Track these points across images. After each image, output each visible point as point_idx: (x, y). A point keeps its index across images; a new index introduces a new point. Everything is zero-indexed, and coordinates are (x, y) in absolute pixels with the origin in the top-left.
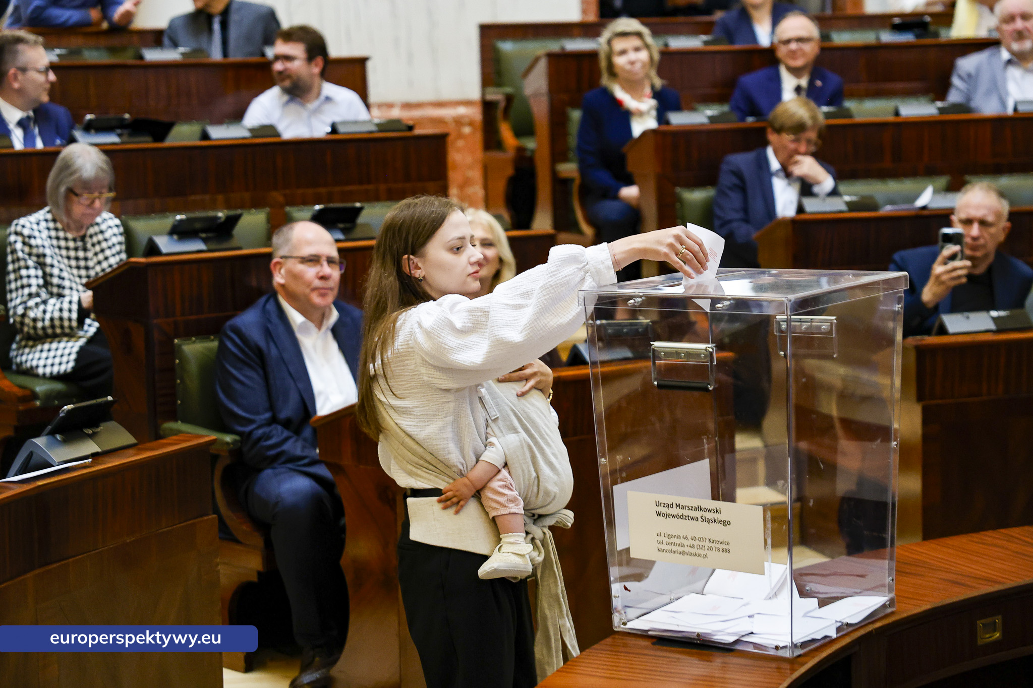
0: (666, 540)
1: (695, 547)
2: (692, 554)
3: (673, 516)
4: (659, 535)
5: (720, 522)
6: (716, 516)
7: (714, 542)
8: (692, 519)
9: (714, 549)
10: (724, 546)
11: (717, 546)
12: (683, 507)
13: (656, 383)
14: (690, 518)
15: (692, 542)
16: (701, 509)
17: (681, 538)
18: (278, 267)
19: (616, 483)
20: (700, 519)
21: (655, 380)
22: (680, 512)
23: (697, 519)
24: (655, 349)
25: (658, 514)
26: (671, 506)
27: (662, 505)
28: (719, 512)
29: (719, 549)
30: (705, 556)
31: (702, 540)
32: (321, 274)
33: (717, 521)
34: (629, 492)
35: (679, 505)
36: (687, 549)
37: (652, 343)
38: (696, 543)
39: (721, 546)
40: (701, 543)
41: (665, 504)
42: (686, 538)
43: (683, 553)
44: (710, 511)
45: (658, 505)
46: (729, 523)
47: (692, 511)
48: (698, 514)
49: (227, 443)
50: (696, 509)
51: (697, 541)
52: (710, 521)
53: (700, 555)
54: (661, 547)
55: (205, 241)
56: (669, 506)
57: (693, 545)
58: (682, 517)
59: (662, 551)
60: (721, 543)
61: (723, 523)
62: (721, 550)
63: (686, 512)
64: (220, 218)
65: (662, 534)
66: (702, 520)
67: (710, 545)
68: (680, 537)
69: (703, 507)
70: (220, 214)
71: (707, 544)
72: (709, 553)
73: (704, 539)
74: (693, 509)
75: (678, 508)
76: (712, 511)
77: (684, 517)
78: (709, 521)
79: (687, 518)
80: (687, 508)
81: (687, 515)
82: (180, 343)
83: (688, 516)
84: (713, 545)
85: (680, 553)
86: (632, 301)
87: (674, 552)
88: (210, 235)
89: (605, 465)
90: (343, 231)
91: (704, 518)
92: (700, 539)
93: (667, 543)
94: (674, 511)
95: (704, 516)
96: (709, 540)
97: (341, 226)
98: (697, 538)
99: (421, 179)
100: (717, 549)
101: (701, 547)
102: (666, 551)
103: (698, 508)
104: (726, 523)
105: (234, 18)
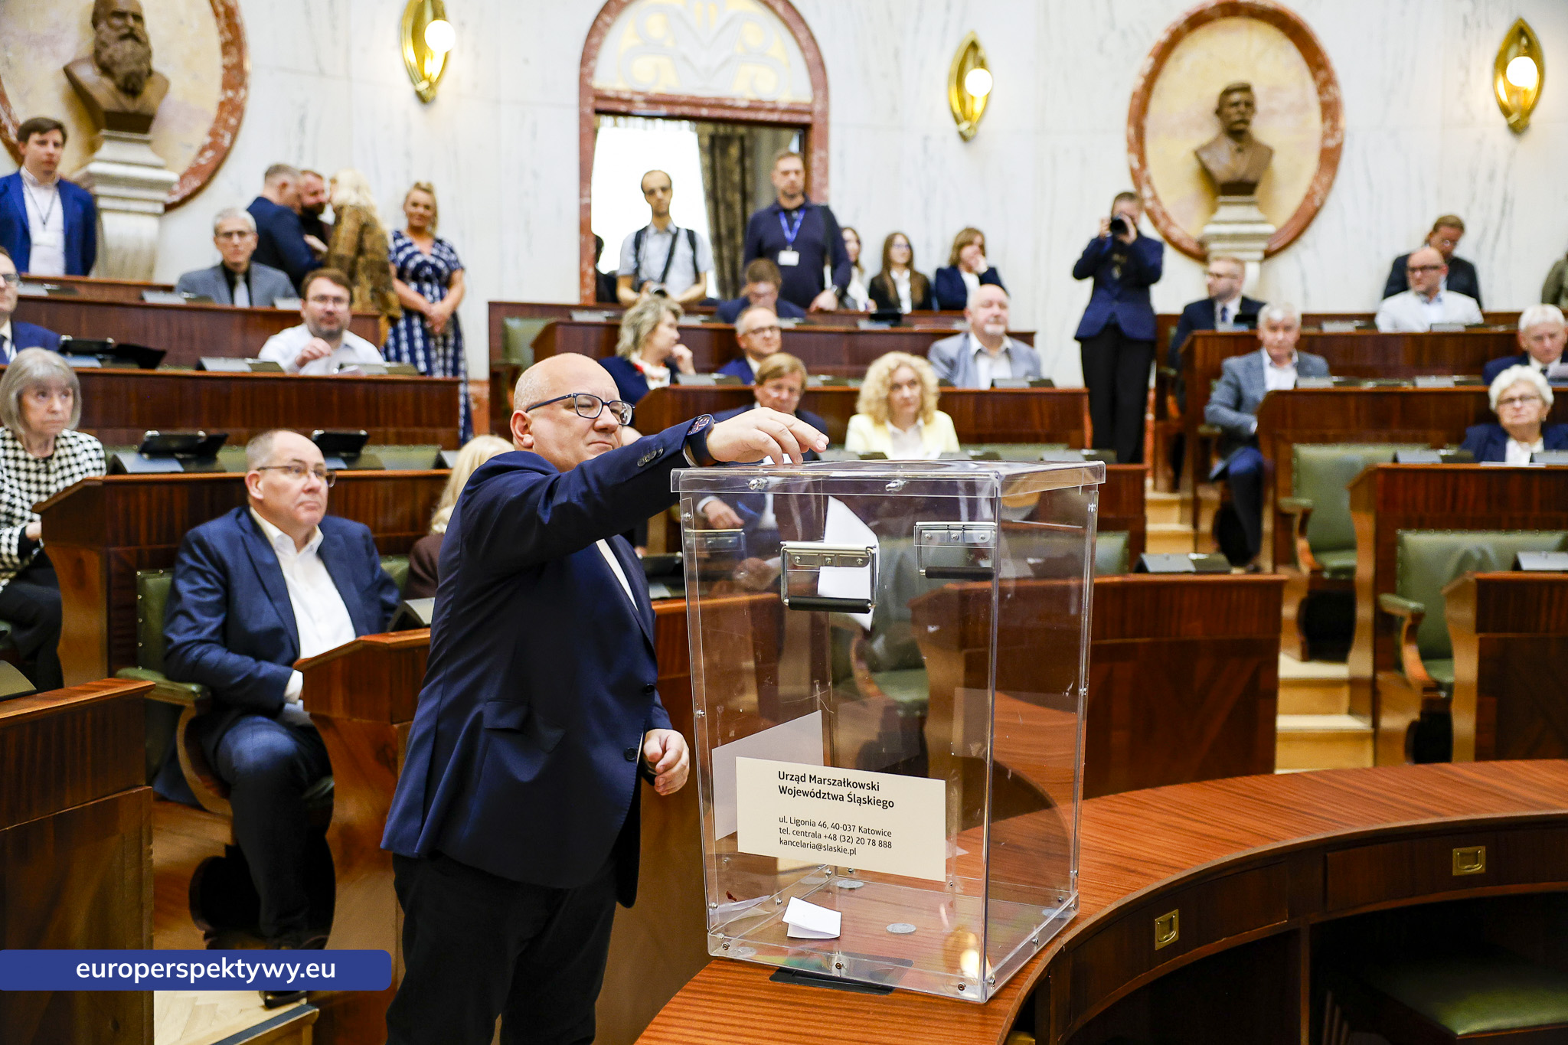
0: (793, 827)
1: (838, 837)
2: (831, 849)
3: (806, 794)
4: (782, 820)
5: (878, 802)
6: (872, 794)
7: (866, 831)
8: (835, 797)
9: (867, 841)
10: (883, 838)
11: (872, 837)
12: (821, 781)
13: (787, 601)
14: (830, 797)
15: (833, 831)
16: (848, 784)
17: (817, 824)
18: (254, 481)
19: (714, 745)
20: (846, 799)
21: (786, 597)
22: (816, 787)
23: (842, 799)
24: (788, 551)
25: (783, 790)
26: (803, 779)
27: (789, 777)
28: (876, 787)
29: (874, 842)
30: (853, 852)
31: (848, 829)
32: (308, 487)
33: (872, 801)
34: (739, 759)
35: (815, 777)
36: (824, 842)
37: (781, 543)
38: (839, 832)
39: (877, 838)
40: (846, 833)
41: (793, 776)
42: (823, 825)
43: (819, 847)
44: (862, 786)
45: (782, 777)
46: (891, 804)
47: (834, 786)
48: (844, 791)
49: (193, 692)
50: (840, 784)
51: (841, 829)
52: (862, 801)
53: (844, 851)
54: (785, 837)
55: (182, 462)
56: (799, 779)
57: (835, 836)
58: (818, 795)
59: (787, 843)
60: (878, 833)
61: (882, 804)
62: (877, 843)
63: (825, 788)
64: (201, 437)
65: (788, 820)
66: (850, 800)
67: (861, 835)
68: (814, 824)
69: (851, 780)
70: (201, 433)
71: (856, 834)
72: (859, 847)
73: (852, 828)
74: (836, 783)
75: (813, 782)
76: (866, 787)
77: (822, 795)
78: (860, 801)
79: (826, 796)
80: (826, 781)
81: (826, 792)
82: (143, 576)
83: (828, 794)
84: (866, 836)
85: (814, 847)
86: (753, 482)
87: (805, 846)
88: (188, 456)
89: (702, 719)
90: (346, 460)
91: (852, 797)
92: (845, 827)
93: (795, 833)
94: (807, 786)
95: (853, 794)
96: (860, 829)
97: (344, 454)
98: (841, 826)
99: (431, 424)
100: (871, 842)
101: (847, 838)
102: (792, 843)
103: (844, 782)
104: (887, 805)
105: (255, 279)
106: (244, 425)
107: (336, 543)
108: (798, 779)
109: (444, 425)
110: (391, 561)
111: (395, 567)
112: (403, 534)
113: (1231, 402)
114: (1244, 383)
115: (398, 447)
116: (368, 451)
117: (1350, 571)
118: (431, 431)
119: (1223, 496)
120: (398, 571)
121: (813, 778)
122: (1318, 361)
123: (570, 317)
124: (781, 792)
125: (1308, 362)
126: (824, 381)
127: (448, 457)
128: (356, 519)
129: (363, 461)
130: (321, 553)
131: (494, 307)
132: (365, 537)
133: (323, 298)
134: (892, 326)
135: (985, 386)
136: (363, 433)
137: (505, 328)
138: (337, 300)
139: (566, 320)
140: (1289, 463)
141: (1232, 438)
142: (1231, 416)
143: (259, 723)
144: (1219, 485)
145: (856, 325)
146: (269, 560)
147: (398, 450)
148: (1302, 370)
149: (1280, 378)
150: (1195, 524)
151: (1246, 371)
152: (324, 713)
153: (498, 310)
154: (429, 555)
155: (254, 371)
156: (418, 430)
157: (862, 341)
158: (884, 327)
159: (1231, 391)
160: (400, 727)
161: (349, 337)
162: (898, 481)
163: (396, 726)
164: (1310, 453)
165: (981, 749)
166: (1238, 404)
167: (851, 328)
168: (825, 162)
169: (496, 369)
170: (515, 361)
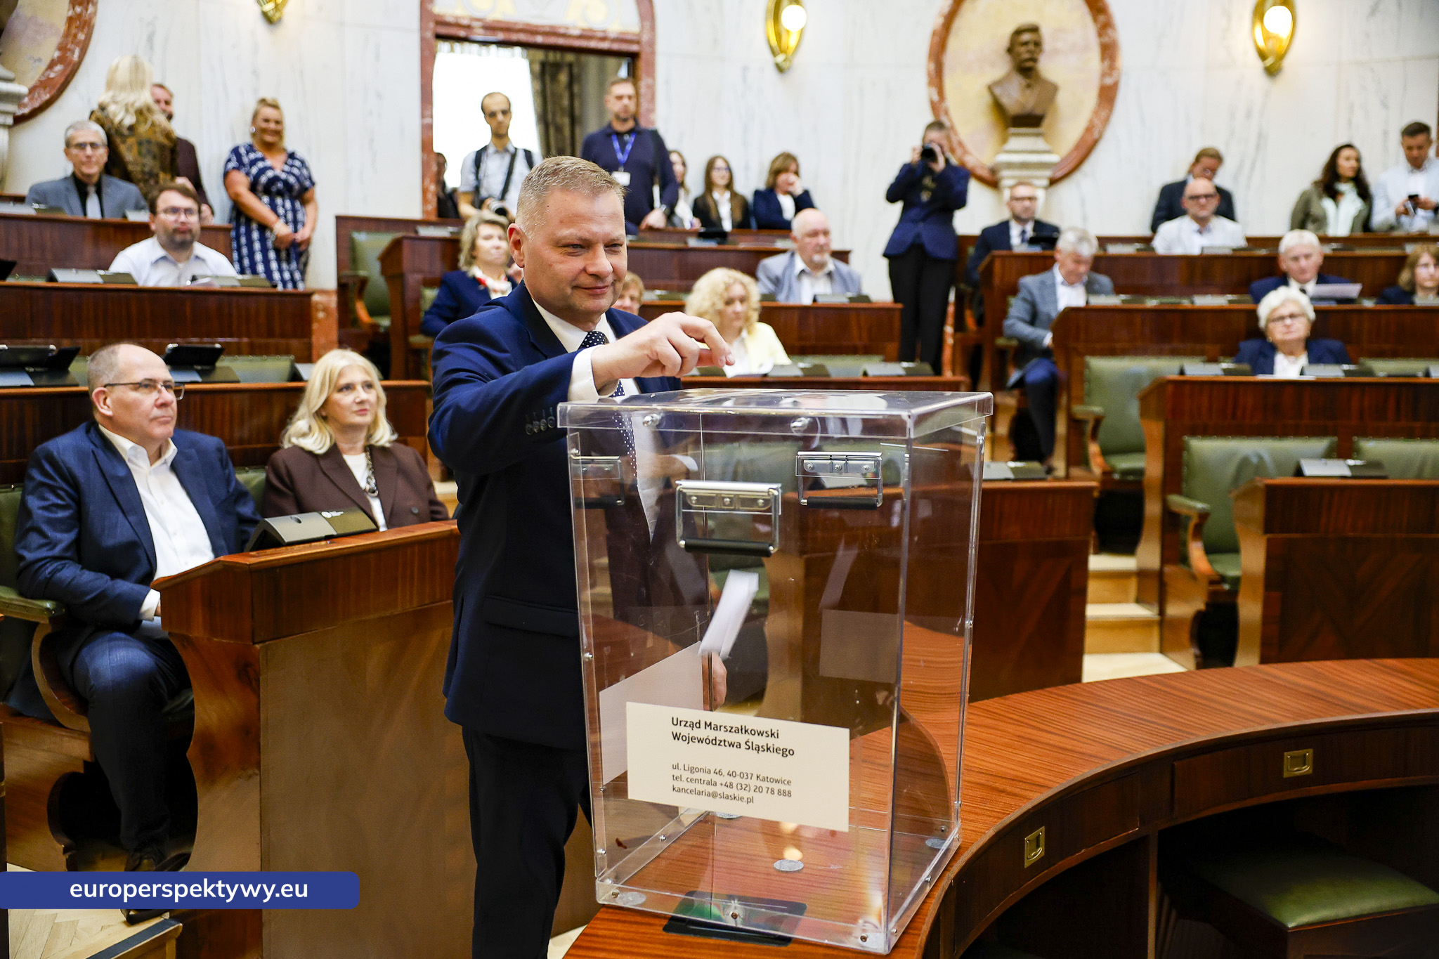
0: (686, 775)
1: (734, 785)
2: (727, 797)
3: (700, 741)
4: (676, 767)
5: (777, 750)
6: (771, 741)
7: (765, 779)
8: (731, 745)
9: (765, 790)
10: (782, 787)
11: (771, 785)
12: (717, 728)
13: (682, 543)
14: (727, 744)
15: (729, 779)
16: (746, 731)
17: (712, 772)
18: (102, 397)
19: (601, 687)
20: (743, 746)
21: (683, 538)
22: (712, 734)
23: (739, 746)
24: (684, 491)
25: (676, 737)
26: (698, 725)
27: (683, 723)
28: (776, 735)
29: (773, 791)
30: (750, 801)
31: (745, 777)
32: (160, 401)
33: (771, 749)
34: (629, 705)
35: (710, 724)
36: (720, 789)
37: (677, 482)
38: (736, 781)
39: (776, 786)
40: (744, 782)
41: (687, 722)
42: (719, 773)
43: (714, 795)
44: (760, 734)
45: (675, 723)
46: (791, 752)
47: (731, 733)
48: (741, 738)
49: (47, 609)
50: (737, 731)
51: (738, 777)
52: (761, 749)
53: (741, 799)
54: (678, 784)
55: (32, 376)
56: (694, 725)
57: (731, 784)
58: (714, 742)
59: (680, 790)
60: (777, 781)
61: (781, 752)
62: (776, 792)
63: (721, 735)
64: (52, 351)
65: (681, 766)
66: (748, 747)
67: (759, 783)
68: (709, 772)
69: (749, 727)
70: (52, 347)
71: (753, 782)
72: (757, 796)
73: (750, 776)
74: (733, 730)
75: (708, 728)
76: (765, 734)
77: (718, 742)
78: (758, 749)
79: (722, 743)
80: (722, 728)
81: (723, 739)
83: (725, 741)
84: (765, 785)
85: (709, 795)
87: (700, 793)
88: (38, 369)
89: (590, 662)
90: (200, 373)
91: (750, 745)
92: (742, 775)
93: (689, 780)
94: (702, 733)
95: (750, 741)
96: (758, 777)
97: (199, 368)
98: (738, 773)
99: (283, 336)
100: (770, 790)
101: (744, 787)
102: (686, 791)
103: (742, 730)
104: (787, 753)
105: (106, 190)
106: (97, 336)
107: (188, 458)
108: (692, 725)
109: (295, 336)
110: (247, 472)
111: (251, 478)
112: (259, 446)
113: (1027, 317)
114: (1038, 300)
115: (251, 357)
116: (223, 363)
117: (1139, 472)
118: (283, 341)
119: (1019, 402)
120: (254, 483)
121: (708, 725)
122: (1105, 280)
123: (416, 232)
124: (675, 739)
125: (1097, 282)
126: (659, 296)
127: (303, 369)
128: (212, 433)
129: (217, 375)
130: (174, 467)
131: (341, 221)
132: (219, 450)
133: (175, 210)
134: (719, 243)
135: (807, 301)
136: (218, 346)
137: (352, 240)
138: (188, 211)
139: (412, 235)
140: (1081, 373)
141: (1026, 351)
142: (1026, 330)
143: (116, 639)
144: (1016, 392)
145: (686, 243)
146: (122, 473)
147: (251, 361)
148: (1090, 289)
149: (1070, 297)
150: (993, 429)
151: (1040, 289)
152: (184, 632)
153: (345, 224)
154: (286, 467)
155: (105, 283)
156: (272, 341)
157: (692, 257)
158: (711, 244)
159: (1027, 306)
160: (261, 647)
161: (199, 249)
162: (802, 419)
163: (258, 646)
164: (1102, 365)
165: (887, 698)
166: (1034, 318)
167: (680, 245)
168: (652, 88)
169: (344, 281)
170: (362, 273)
